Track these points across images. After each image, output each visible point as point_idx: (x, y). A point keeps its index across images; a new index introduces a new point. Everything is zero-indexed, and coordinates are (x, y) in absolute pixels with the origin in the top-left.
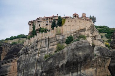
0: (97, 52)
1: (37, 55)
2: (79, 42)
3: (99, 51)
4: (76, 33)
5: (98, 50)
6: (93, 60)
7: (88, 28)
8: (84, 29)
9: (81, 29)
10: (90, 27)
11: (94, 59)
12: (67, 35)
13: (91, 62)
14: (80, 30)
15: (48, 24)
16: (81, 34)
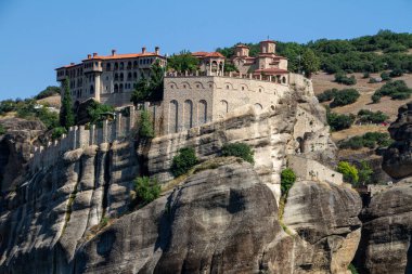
0: (299, 206)
1: (65, 216)
2: (215, 171)
3: (305, 206)
4: (210, 132)
5: (303, 200)
6: (269, 246)
7: (266, 110)
8: (245, 116)
9: (233, 118)
10: (275, 104)
11: (271, 245)
12: (176, 141)
13: (258, 258)
14: (228, 120)
15: (121, 85)
16: (231, 136)
